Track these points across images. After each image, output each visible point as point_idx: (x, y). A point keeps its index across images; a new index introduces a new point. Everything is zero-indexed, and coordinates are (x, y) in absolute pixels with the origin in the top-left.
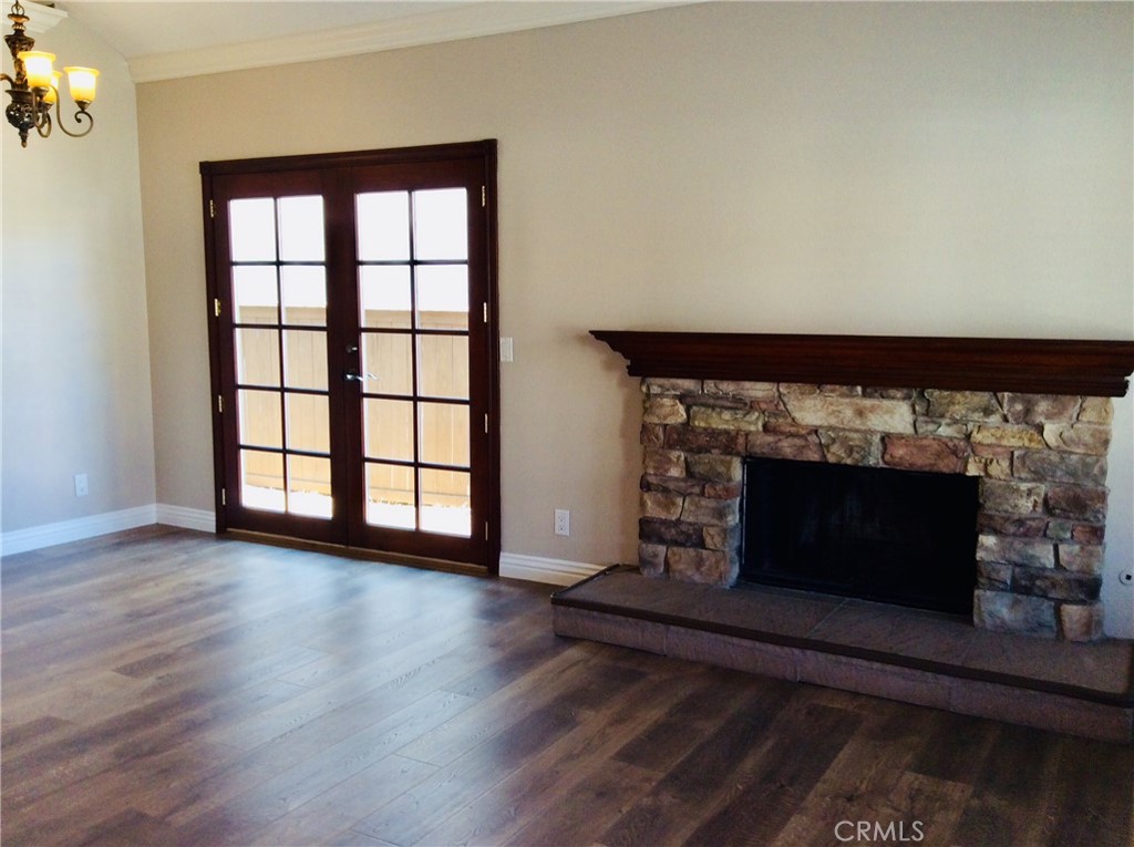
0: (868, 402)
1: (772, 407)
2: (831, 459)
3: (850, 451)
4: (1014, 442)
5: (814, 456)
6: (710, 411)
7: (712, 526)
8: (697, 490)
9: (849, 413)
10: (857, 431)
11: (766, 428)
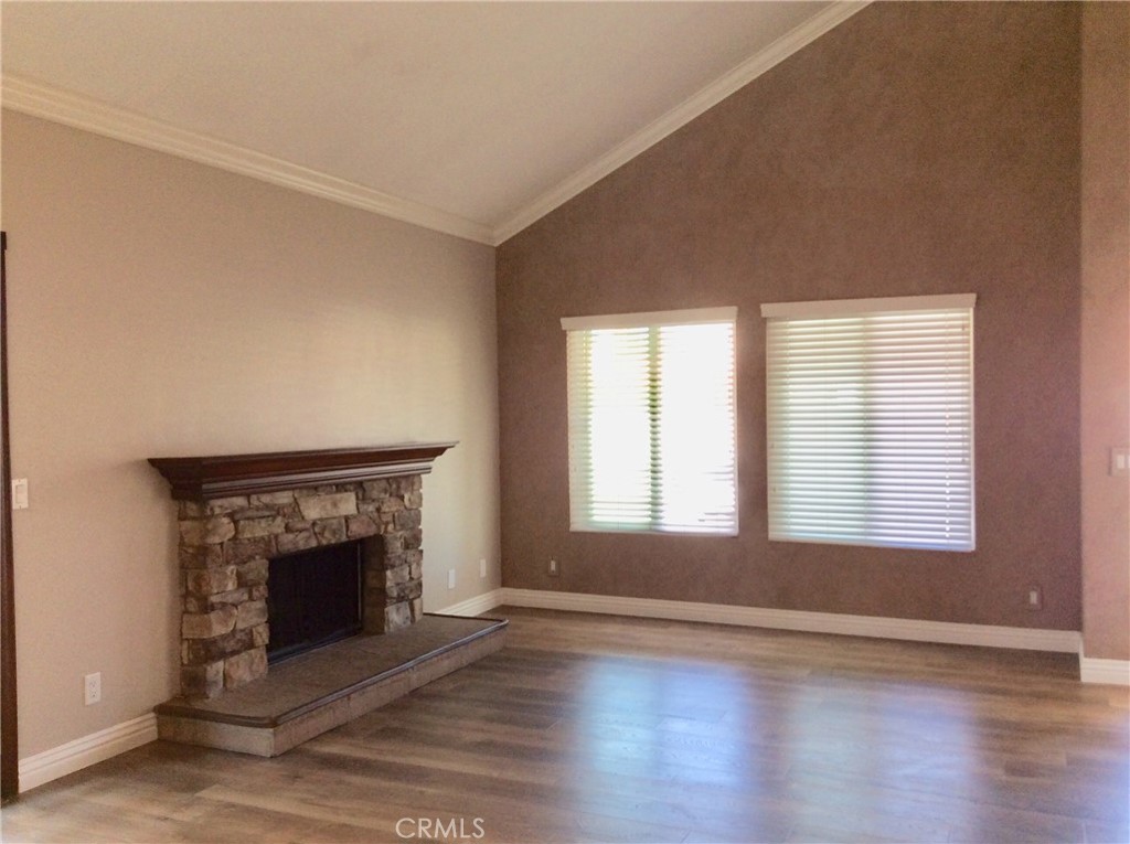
0: (338, 496)
1: (291, 510)
2: (324, 542)
3: (334, 533)
4: (394, 509)
5: (314, 543)
6: (251, 522)
7: (258, 625)
8: (246, 597)
9: (329, 507)
10: (335, 518)
11: (288, 529)
